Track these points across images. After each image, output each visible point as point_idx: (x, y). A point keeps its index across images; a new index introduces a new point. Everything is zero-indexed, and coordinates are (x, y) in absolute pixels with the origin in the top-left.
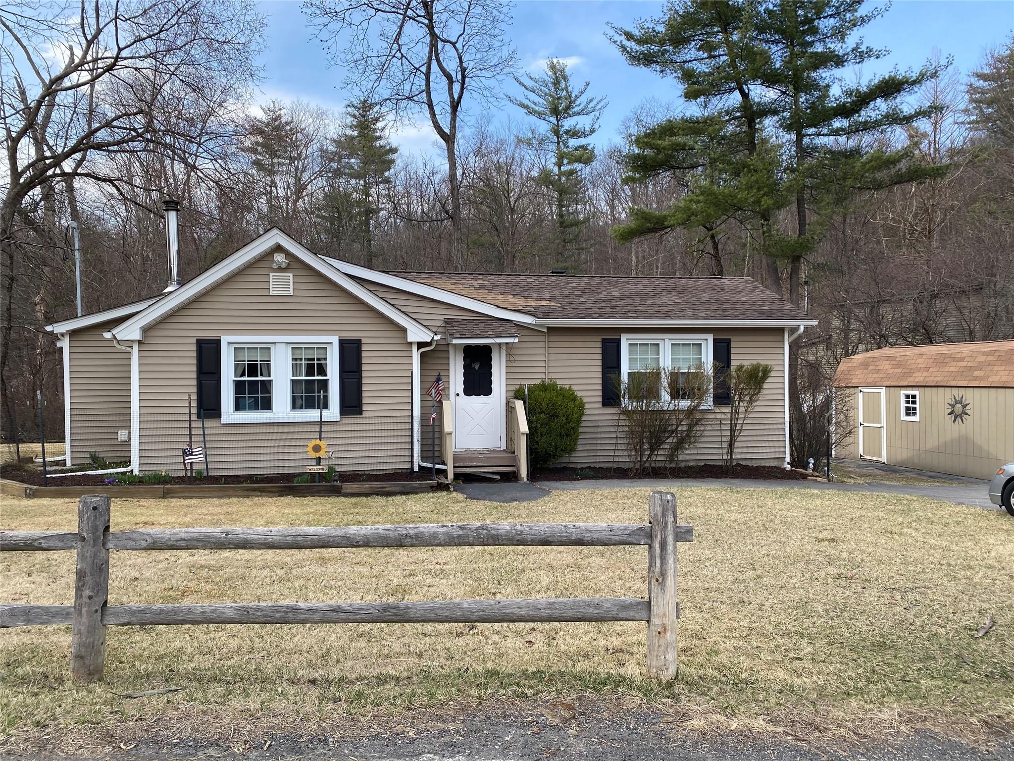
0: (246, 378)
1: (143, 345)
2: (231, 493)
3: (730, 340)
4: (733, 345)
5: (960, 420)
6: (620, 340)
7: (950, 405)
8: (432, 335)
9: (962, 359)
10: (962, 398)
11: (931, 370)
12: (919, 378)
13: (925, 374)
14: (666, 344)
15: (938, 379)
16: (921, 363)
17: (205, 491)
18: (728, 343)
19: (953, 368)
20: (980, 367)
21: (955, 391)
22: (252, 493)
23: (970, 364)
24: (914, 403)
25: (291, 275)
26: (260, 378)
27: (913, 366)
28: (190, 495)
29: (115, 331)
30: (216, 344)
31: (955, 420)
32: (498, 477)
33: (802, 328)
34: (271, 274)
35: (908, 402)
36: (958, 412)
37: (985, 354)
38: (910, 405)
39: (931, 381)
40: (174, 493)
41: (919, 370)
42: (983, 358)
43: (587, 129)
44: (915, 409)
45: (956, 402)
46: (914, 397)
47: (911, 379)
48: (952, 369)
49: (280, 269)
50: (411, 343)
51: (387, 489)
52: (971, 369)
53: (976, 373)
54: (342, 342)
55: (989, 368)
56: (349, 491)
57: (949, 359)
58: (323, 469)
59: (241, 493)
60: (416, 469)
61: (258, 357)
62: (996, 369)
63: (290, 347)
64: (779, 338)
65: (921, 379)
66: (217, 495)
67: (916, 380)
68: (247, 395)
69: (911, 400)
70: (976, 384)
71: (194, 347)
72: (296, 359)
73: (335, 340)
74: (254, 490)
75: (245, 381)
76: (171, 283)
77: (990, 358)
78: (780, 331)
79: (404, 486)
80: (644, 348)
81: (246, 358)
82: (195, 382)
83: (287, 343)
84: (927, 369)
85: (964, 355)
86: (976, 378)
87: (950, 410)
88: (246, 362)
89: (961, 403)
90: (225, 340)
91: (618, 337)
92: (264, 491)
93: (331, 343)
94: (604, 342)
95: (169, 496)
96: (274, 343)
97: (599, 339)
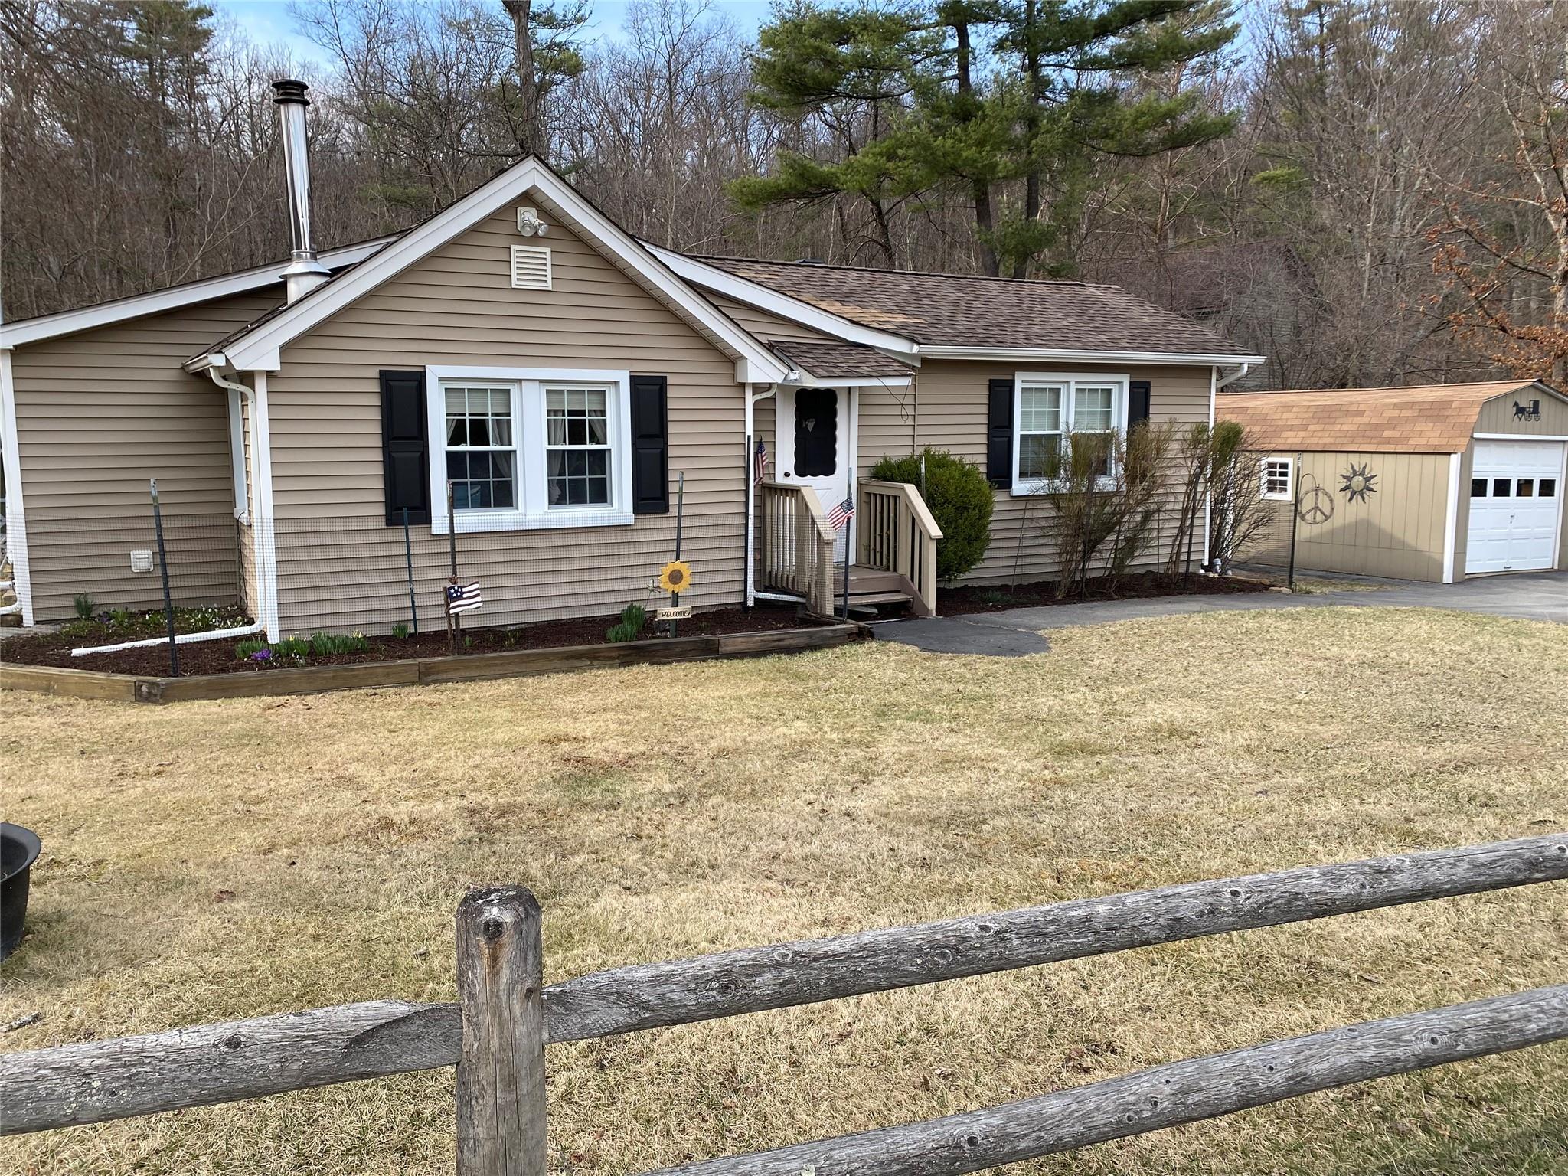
0: (467, 448)
1: (274, 381)
2: (539, 665)
3: (1149, 383)
4: (1153, 391)
5: (1360, 498)
6: (1013, 381)
7: (1344, 477)
8: (786, 371)
9: (1360, 413)
10: (1365, 467)
11: (1311, 428)
12: (1292, 439)
13: (1302, 434)
14: (1070, 386)
15: (1327, 441)
16: (1290, 418)
17: (496, 665)
18: (1147, 387)
19: (1349, 425)
20: (1392, 424)
21: (1354, 459)
22: (578, 663)
23: (1374, 421)
24: (1285, 474)
25: (548, 250)
26: (491, 448)
27: (1280, 423)
28: (467, 674)
29: (230, 352)
30: (417, 380)
31: (1351, 499)
32: (875, 611)
33: (1246, 367)
34: (514, 248)
35: (1271, 474)
36: (1358, 487)
37: (1395, 406)
38: (1277, 478)
39: (1313, 442)
40: (438, 673)
41: (1292, 428)
42: (1396, 413)
43: (569, 16)
44: (1284, 483)
45: (1355, 474)
46: (1284, 466)
47: (1279, 441)
48: (1345, 428)
49: (535, 239)
50: (743, 385)
51: (787, 642)
52: (1377, 428)
53: (1387, 434)
54: (635, 381)
55: (1408, 427)
56: (729, 649)
57: (1338, 414)
58: (684, 613)
59: (558, 664)
60: (751, 603)
61: (490, 407)
62: (1418, 427)
63: (544, 388)
64: (1205, 382)
65: (1297, 441)
66: (517, 670)
67: (1289, 442)
68: (469, 480)
69: (1278, 470)
70: (1391, 448)
71: (375, 387)
72: (555, 412)
73: (623, 377)
74: (579, 656)
75: (464, 453)
76: (299, 256)
77: (1406, 413)
78: (1205, 371)
79: (810, 635)
80: (1040, 394)
81: (468, 408)
82: (378, 456)
83: (541, 381)
84: (1305, 427)
85: (1362, 407)
86: (1389, 441)
87: (1344, 485)
88: (467, 418)
89: (1362, 474)
90: (434, 373)
91: (1010, 378)
92: (595, 658)
93: (616, 383)
94: (993, 385)
95: (430, 678)
96: (520, 381)
97: (985, 380)
